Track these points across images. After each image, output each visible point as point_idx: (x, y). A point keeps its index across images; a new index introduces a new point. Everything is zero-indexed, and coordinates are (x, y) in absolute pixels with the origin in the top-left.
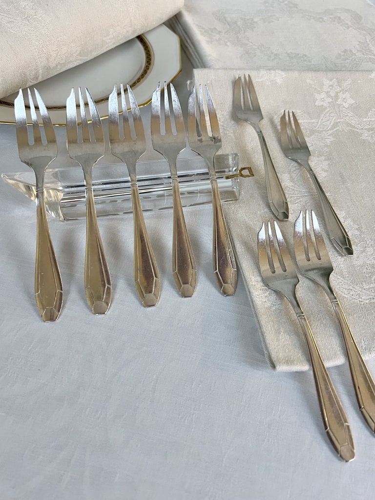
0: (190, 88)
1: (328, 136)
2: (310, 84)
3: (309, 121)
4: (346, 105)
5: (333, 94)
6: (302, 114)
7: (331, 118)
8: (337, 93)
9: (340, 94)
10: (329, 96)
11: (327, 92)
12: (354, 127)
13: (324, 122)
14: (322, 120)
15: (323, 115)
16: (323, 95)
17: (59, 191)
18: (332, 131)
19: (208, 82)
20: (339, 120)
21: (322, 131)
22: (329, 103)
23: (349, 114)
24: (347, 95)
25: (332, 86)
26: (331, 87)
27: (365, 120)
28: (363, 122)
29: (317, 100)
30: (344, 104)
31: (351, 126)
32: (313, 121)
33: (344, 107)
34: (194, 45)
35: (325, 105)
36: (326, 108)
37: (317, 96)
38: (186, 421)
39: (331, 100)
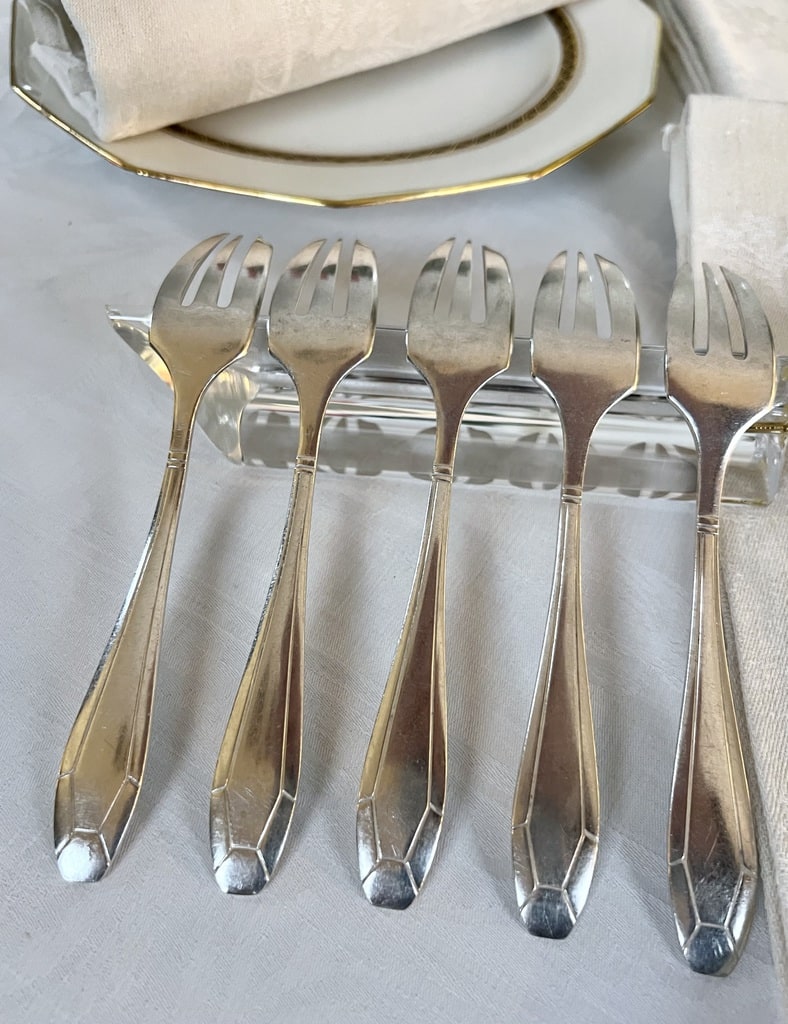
0: (670, 143)
17: (250, 375)
34: (696, 43)
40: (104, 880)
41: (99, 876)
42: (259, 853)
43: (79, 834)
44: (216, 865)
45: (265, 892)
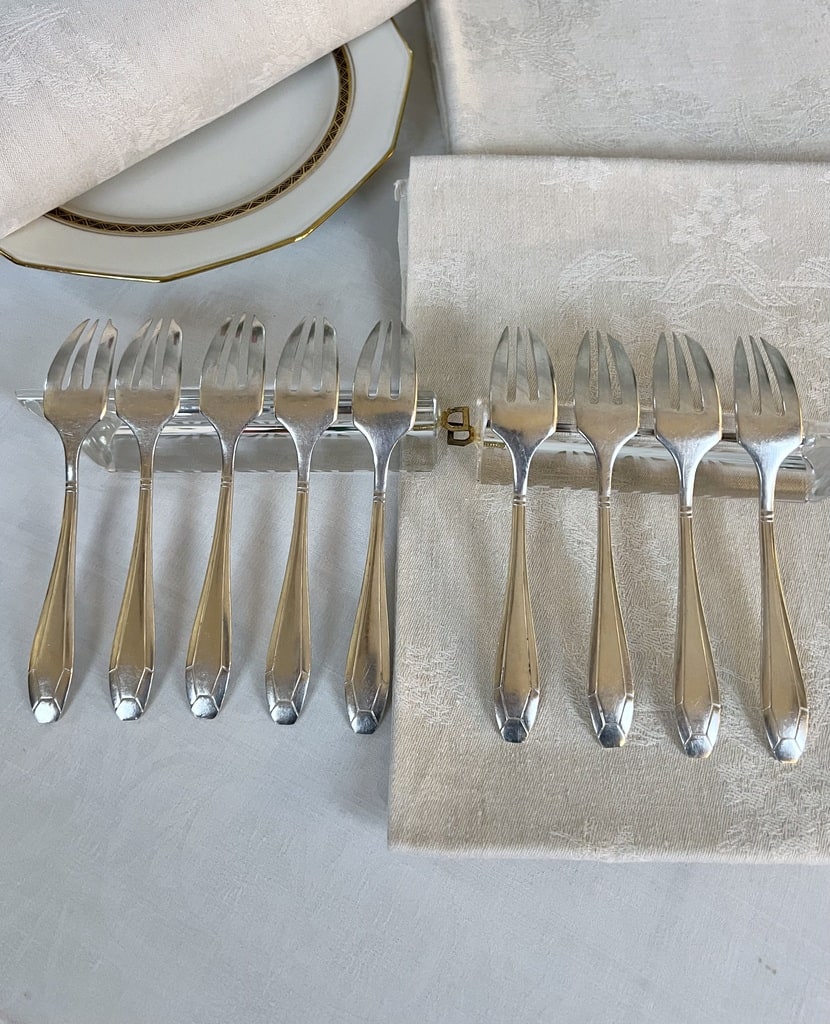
0: (399, 194)
1: (681, 319)
2: (666, 193)
3: (646, 278)
4: (745, 246)
5: (717, 218)
6: (634, 261)
7: (700, 273)
8: (728, 217)
9: (736, 221)
10: (706, 222)
11: (704, 215)
12: (752, 301)
13: (680, 284)
14: (678, 277)
15: (683, 266)
16: (693, 220)
20: (718, 282)
22: (703, 238)
23: (747, 268)
24: (753, 221)
25: (720, 200)
26: (715, 203)
28: (778, 289)
29: (676, 229)
30: (741, 243)
31: (745, 297)
32: (657, 278)
33: (739, 250)
35: (692, 241)
36: (694, 251)
37: (678, 221)
38: (225, 898)
39: (710, 232)
40: (59, 721)
41: (56, 719)
42: (137, 699)
43: (43, 700)
44: (116, 706)
45: (142, 718)
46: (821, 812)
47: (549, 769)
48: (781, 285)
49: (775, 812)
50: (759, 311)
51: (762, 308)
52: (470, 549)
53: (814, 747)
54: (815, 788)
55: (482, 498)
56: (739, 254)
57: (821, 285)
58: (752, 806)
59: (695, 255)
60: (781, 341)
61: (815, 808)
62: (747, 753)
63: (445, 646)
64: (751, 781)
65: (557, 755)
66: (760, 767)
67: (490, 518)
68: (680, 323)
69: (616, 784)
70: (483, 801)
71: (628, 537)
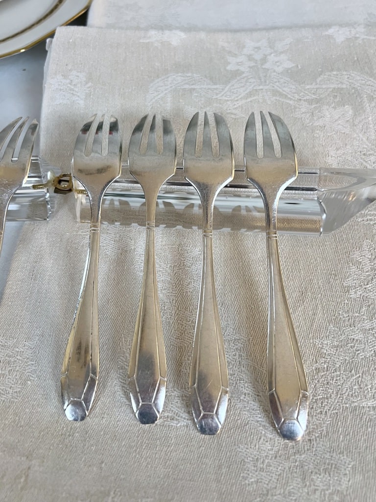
2: (223, 47)
4: (280, 69)
5: (258, 57)
6: (202, 78)
7: (248, 84)
8: (265, 55)
9: (271, 57)
10: (251, 60)
11: (249, 56)
12: (286, 97)
13: (234, 89)
14: (233, 85)
15: (236, 80)
16: (242, 59)
18: (244, 101)
19: (71, 41)
20: (261, 87)
21: (228, 100)
22: (249, 67)
23: (281, 80)
24: (283, 57)
25: (259, 48)
26: (256, 50)
27: (308, 87)
28: (306, 90)
29: (230, 64)
30: (276, 68)
31: (281, 95)
32: (218, 86)
33: (275, 72)
35: (242, 69)
36: (243, 73)
37: (231, 59)
39: (254, 64)
46: (330, 494)
47: (92, 442)
48: (306, 88)
49: (287, 492)
50: (291, 102)
51: (294, 100)
52: (63, 268)
53: (325, 432)
54: (325, 470)
55: (80, 233)
56: (275, 74)
57: (336, 86)
58: (265, 486)
59: (244, 75)
60: (308, 121)
61: (324, 490)
62: (265, 435)
63: (29, 339)
64: (267, 461)
65: (100, 431)
66: (276, 449)
67: (83, 246)
68: (234, 111)
69: (146, 459)
70: (29, 468)
71: (183, 259)
